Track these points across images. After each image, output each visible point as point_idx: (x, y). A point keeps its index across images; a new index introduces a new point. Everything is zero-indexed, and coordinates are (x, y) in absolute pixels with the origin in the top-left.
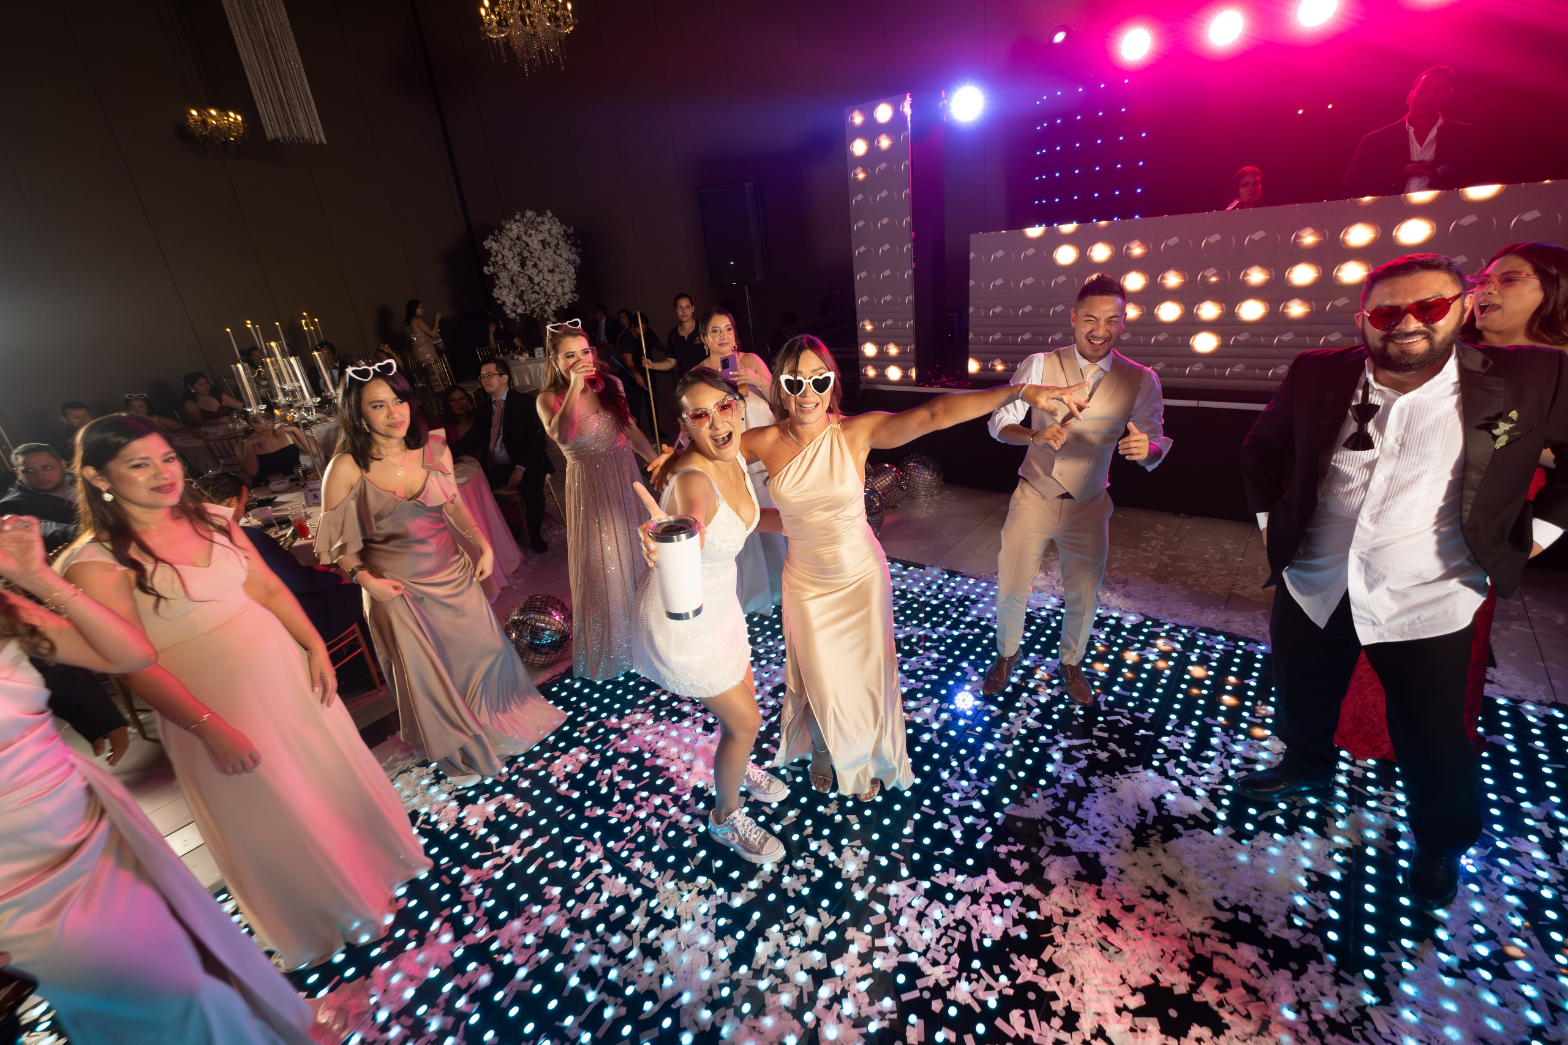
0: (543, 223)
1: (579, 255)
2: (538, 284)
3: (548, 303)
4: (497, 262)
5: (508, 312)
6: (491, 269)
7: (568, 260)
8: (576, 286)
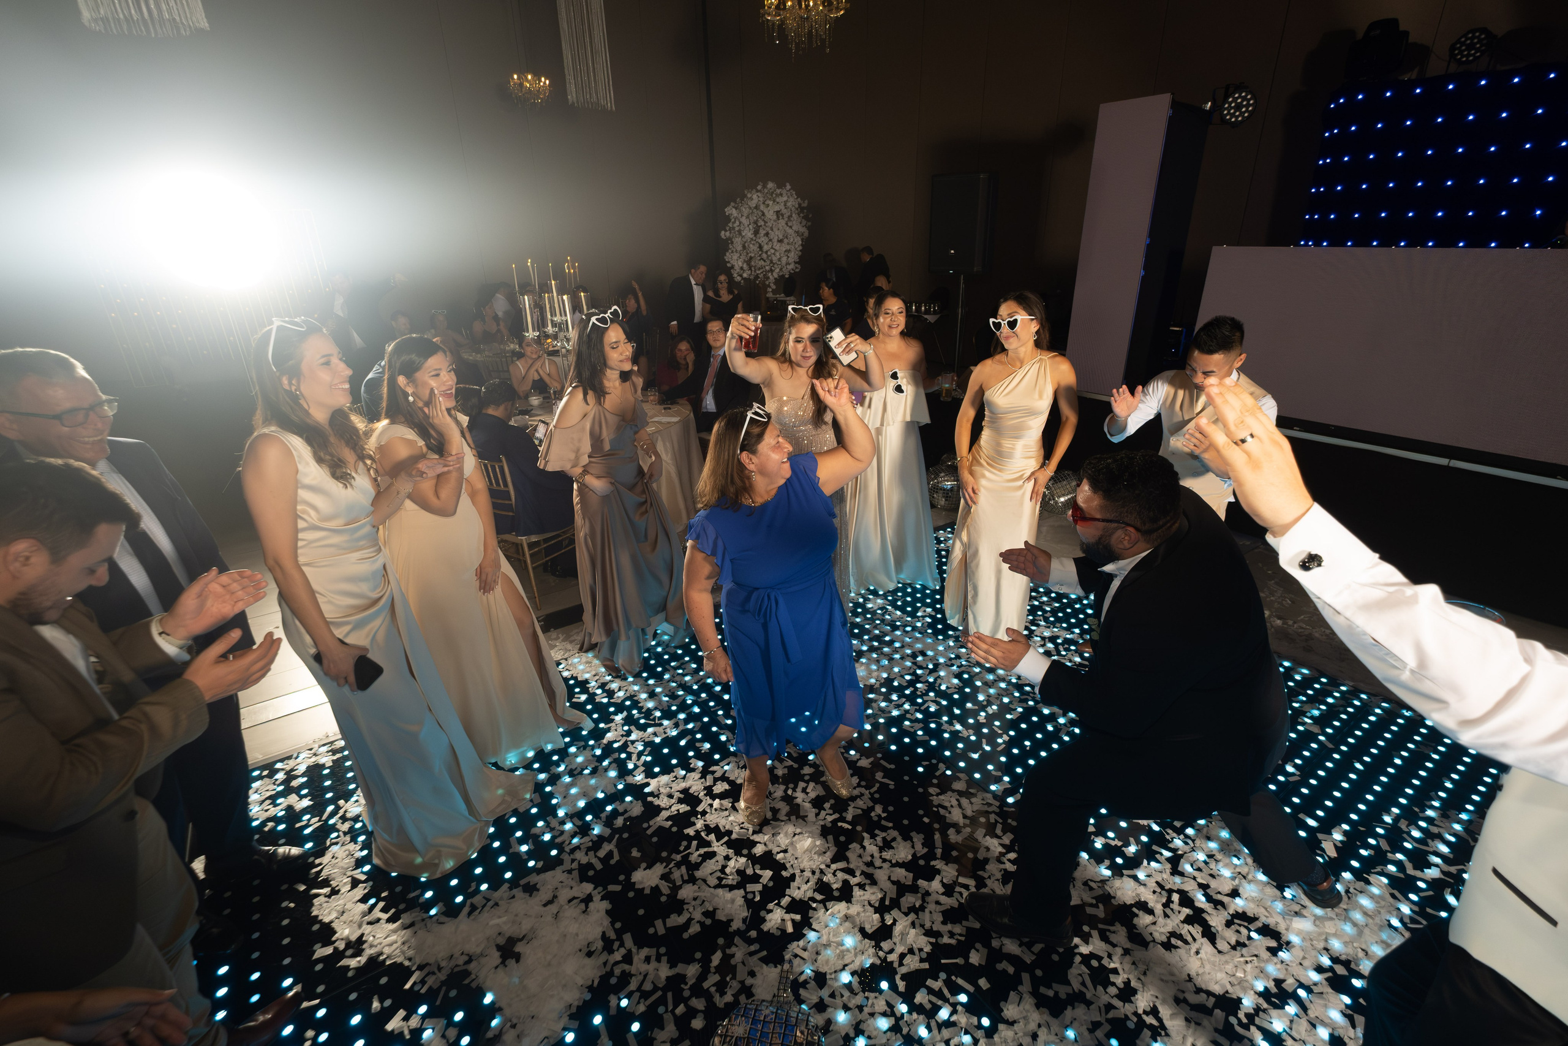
0: (781, 195)
1: (808, 228)
2: (766, 252)
3: (771, 271)
4: (734, 228)
5: (735, 275)
6: (728, 234)
7: (797, 232)
8: (800, 257)
